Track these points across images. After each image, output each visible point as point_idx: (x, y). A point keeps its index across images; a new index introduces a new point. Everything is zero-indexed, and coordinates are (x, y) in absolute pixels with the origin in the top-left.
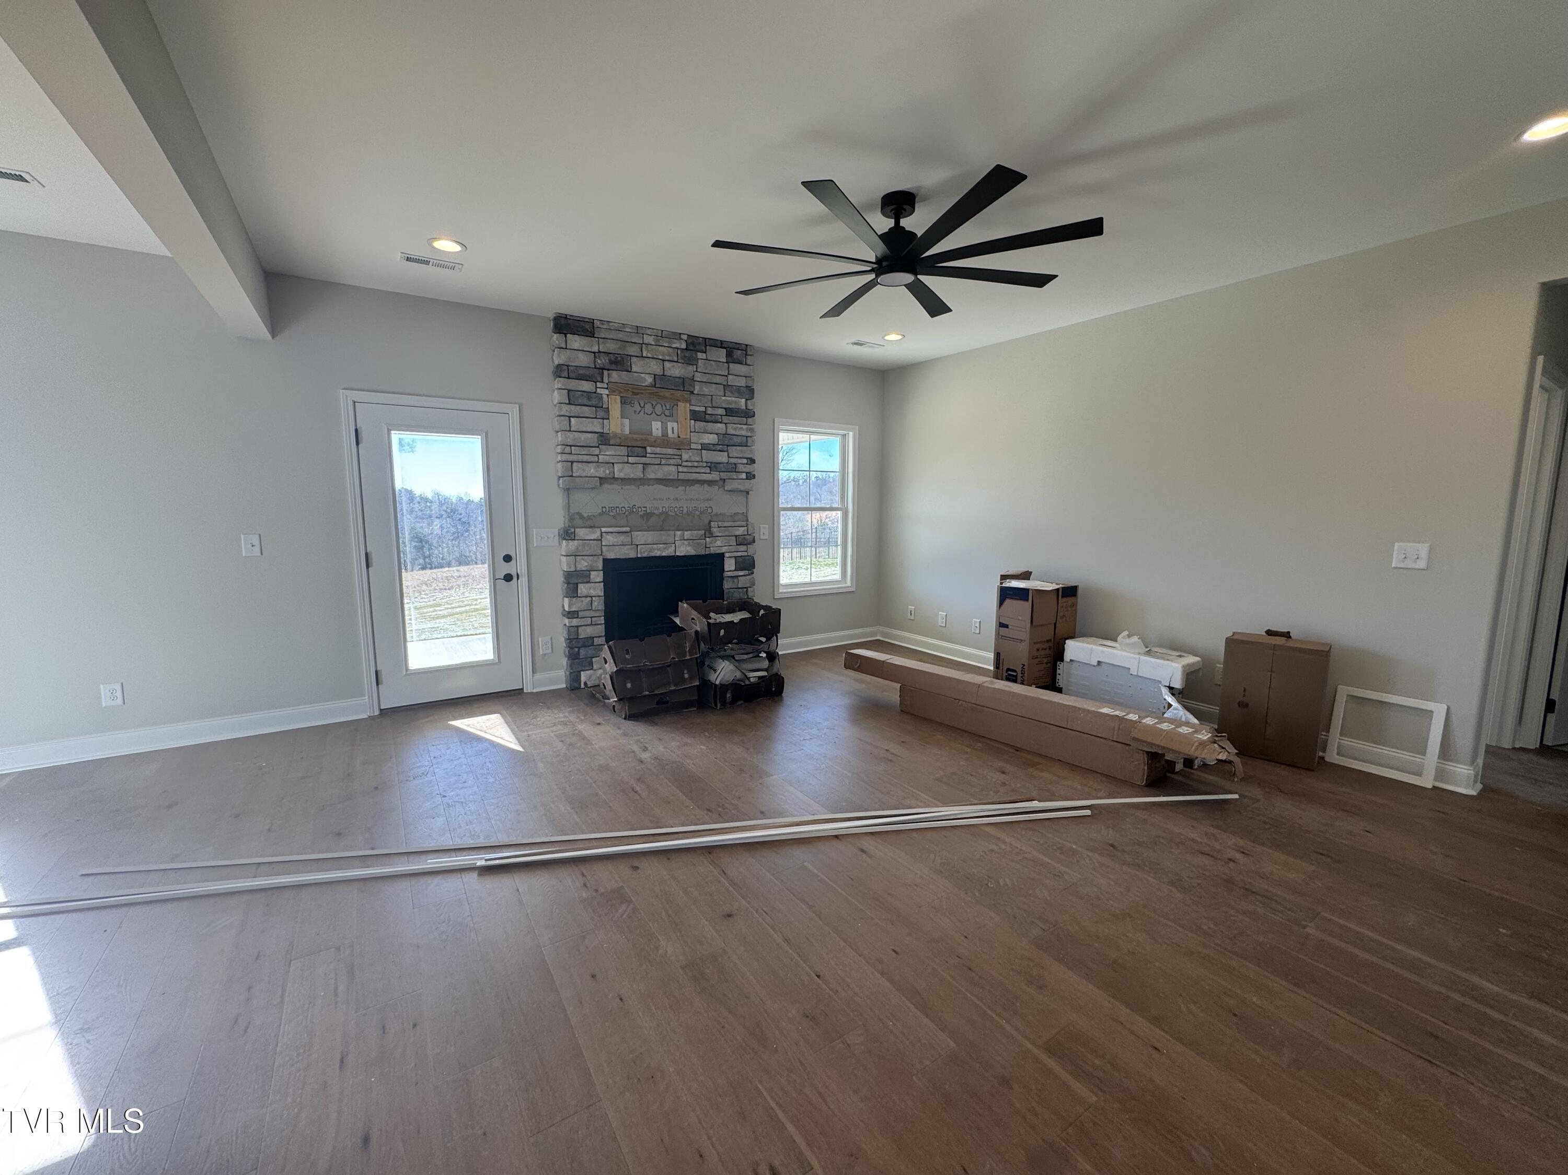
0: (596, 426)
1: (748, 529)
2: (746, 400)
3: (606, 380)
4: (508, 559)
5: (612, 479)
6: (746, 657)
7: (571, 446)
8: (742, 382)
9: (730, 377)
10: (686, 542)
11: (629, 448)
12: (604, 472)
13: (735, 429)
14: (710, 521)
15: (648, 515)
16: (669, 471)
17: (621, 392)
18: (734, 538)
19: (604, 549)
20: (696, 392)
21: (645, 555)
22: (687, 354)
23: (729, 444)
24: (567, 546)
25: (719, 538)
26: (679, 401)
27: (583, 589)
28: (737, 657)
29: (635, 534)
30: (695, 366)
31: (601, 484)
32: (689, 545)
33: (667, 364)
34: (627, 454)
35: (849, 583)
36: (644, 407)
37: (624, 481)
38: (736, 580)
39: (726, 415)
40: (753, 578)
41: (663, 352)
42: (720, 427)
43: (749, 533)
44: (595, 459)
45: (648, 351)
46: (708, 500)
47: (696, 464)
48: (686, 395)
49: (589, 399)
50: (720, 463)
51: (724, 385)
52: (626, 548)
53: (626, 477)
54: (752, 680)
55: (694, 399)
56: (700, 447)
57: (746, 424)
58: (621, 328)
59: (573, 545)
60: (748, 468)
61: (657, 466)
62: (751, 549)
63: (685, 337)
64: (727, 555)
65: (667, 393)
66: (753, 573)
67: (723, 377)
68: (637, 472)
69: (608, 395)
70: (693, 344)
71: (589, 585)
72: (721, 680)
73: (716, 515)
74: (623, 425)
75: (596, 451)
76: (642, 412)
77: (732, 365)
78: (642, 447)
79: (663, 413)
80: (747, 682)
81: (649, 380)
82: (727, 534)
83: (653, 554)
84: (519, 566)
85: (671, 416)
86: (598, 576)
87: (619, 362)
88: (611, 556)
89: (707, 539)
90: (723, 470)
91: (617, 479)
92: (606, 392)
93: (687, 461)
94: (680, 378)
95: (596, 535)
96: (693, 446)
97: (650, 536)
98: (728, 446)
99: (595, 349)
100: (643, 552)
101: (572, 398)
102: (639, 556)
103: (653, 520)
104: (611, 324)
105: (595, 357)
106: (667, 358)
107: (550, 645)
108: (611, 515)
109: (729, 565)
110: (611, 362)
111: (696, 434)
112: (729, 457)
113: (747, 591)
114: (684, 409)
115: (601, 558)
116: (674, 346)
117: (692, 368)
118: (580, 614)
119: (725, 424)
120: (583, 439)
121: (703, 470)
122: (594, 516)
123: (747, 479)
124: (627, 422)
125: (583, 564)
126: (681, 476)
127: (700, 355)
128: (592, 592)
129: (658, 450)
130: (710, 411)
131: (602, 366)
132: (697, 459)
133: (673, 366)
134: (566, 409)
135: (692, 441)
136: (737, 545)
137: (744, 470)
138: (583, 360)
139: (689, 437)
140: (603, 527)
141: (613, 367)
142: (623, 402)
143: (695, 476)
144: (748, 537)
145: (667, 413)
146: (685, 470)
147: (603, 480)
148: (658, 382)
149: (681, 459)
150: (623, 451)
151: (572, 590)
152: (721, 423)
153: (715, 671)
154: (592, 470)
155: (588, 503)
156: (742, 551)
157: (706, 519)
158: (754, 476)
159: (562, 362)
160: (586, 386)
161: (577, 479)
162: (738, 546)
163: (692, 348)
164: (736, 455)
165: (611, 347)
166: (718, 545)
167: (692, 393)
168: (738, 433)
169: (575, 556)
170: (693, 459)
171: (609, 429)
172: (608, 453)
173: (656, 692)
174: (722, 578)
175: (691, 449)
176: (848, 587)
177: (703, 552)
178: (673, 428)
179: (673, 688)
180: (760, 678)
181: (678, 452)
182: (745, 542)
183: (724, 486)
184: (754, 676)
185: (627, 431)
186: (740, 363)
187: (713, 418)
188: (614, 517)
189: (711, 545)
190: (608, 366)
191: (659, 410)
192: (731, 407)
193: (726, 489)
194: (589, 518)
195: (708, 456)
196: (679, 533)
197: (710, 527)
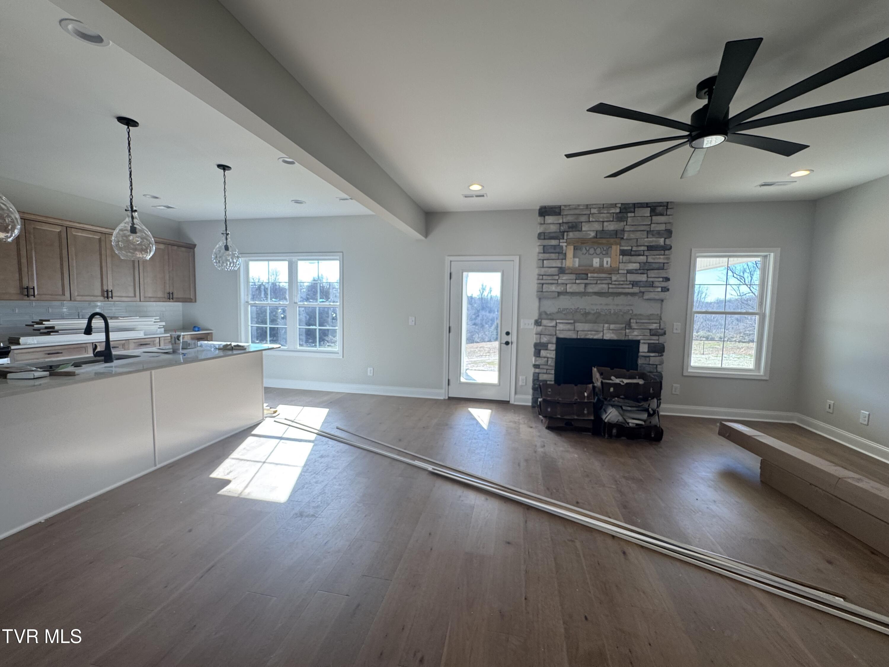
0: (558, 264)
1: (660, 325)
2: (665, 239)
3: (565, 237)
4: (508, 333)
5: (565, 293)
6: (629, 408)
7: (543, 275)
8: (662, 227)
9: (653, 225)
10: (611, 331)
11: (577, 275)
12: (561, 289)
13: (654, 259)
14: (630, 319)
15: (586, 314)
16: (603, 287)
17: (574, 243)
18: (649, 331)
19: (557, 332)
20: (625, 238)
21: (582, 337)
22: (620, 215)
23: (648, 268)
24: (536, 329)
25: (636, 330)
26: (612, 244)
27: (543, 353)
28: (624, 408)
29: (577, 324)
30: (625, 222)
31: (558, 296)
32: (613, 333)
33: (605, 224)
34: (575, 278)
35: (762, 373)
36: (589, 250)
37: (573, 294)
38: (648, 359)
39: (648, 250)
40: (663, 359)
41: (603, 216)
42: (642, 259)
43: (661, 328)
44: (556, 282)
45: (593, 218)
46: (630, 305)
47: (622, 283)
48: (618, 240)
49: (555, 249)
50: (640, 282)
51: (647, 231)
52: (571, 332)
53: (574, 291)
54: (630, 424)
55: (623, 243)
56: (626, 272)
57: (664, 255)
58: (577, 207)
59: (540, 328)
60: (664, 284)
61: (594, 285)
62: (662, 339)
63: (620, 205)
64: (642, 341)
65: (604, 241)
66: (662, 355)
67: (647, 226)
68: (581, 288)
69: (566, 246)
70: (625, 208)
71: (547, 351)
72: (609, 419)
73: (636, 315)
74: (574, 262)
75: (557, 277)
76: (588, 253)
77: (654, 218)
78: (585, 274)
79: (601, 253)
80: (628, 426)
81: (593, 234)
82: (643, 327)
83: (588, 337)
84: (513, 338)
85: (607, 254)
86: (552, 347)
87: (575, 227)
88: (561, 336)
89: (627, 331)
90: (642, 285)
91: (568, 293)
92: (565, 244)
93: (615, 281)
94: (614, 230)
95: (553, 323)
96: (620, 272)
97: (587, 326)
98: (647, 270)
99: (561, 221)
100: (581, 335)
101: (545, 250)
102: (579, 337)
103: (590, 317)
104: (571, 206)
105: (560, 226)
106: (606, 220)
107: (525, 381)
108: (563, 313)
109: (643, 348)
110: (569, 228)
111: (623, 264)
112: (647, 277)
113: (656, 367)
114: (616, 249)
115: (555, 337)
116: (611, 212)
117: (622, 224)
118: (541, 367)
119: (647, 256)
120: (549, 271)
121: (627, 286)
122: (553, 313)
123: (662, 291)
124: (577, 260)
125: (544, 339)
126: (610, 290)
127: (629, 215)
128: (548, 355)
129: (595, 275)
130: (634, 249)
131: (563, 230)
132: (623, 279)
133: (610, 224)
134: (542, 256)
135: (620, 268)
136: (651, 335)
137: (660, 285)
138: (553, 228)
139: (618, 266)
140: (558, 319)
141: (570, 230)
142: (575, 249)
143: (620, 290)
144: (660, 331)
145: (604, 253)
146: (614, 286)
147: (559, 294)
148: (598, 234)
149: (611, 280)
150: (573, 277)
151: (537, 354)
152: (643, 255)
153: (606, 413)
154: (553, 288)
155: (551, 306)
156: (654, 340)
157: (627, 317)
158: (668, 290)
159: (541, 231)
160: (554, 242)
161: (545, 293)
162: (651, 337)
163: (624, 211)
164: (653, 276)
165: (570, 219)
166: (634, 335)
167: (622, 238)
168: (656, 261)
169: (541, 335)
170: (620, 279)
171: (566, 265)
172: (564, 278)
173: (566, 417)
174: (637, 357)
175: (619, 273)
176: (762, 376)
177: (623, 338)
178: (607, 262)
179: (576, 417)
180: (637, 424)
181: (610, 276)
182: (658, 334)
183: (643, 296)
184: (632, 422)
185: (577, 265)
186: (662, 215)
187: (637, 253)
188: (565, 314)
189: (629, 334)
190: (567, 230)
191: (598, 251)
192: (651, 244)
193: (644, 298)
194: (550, 314)
195: (631, 277)
196: (606, 325)
197: (630, 323)
